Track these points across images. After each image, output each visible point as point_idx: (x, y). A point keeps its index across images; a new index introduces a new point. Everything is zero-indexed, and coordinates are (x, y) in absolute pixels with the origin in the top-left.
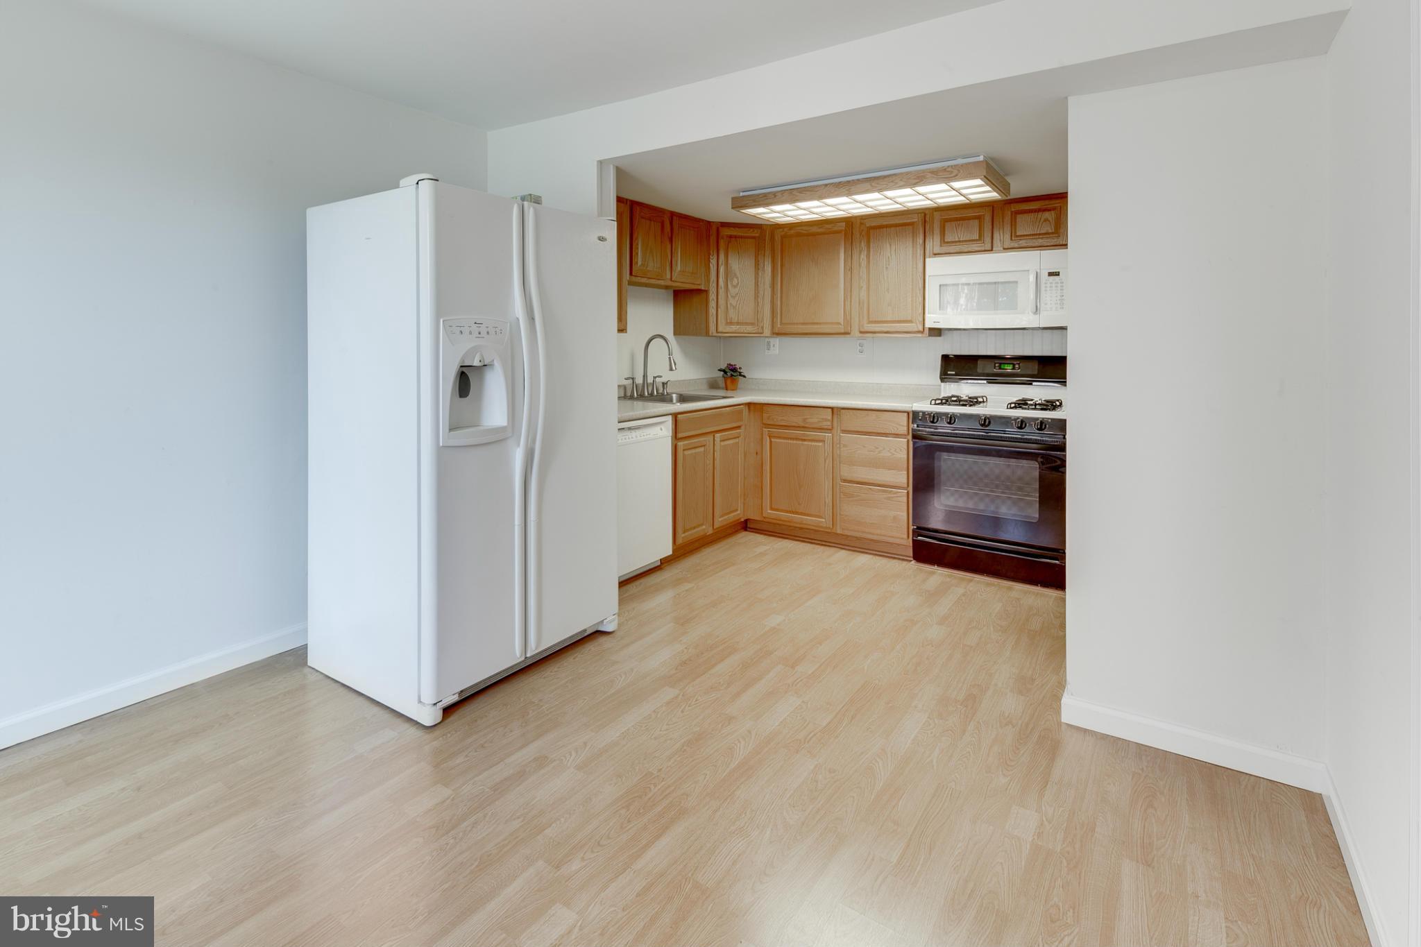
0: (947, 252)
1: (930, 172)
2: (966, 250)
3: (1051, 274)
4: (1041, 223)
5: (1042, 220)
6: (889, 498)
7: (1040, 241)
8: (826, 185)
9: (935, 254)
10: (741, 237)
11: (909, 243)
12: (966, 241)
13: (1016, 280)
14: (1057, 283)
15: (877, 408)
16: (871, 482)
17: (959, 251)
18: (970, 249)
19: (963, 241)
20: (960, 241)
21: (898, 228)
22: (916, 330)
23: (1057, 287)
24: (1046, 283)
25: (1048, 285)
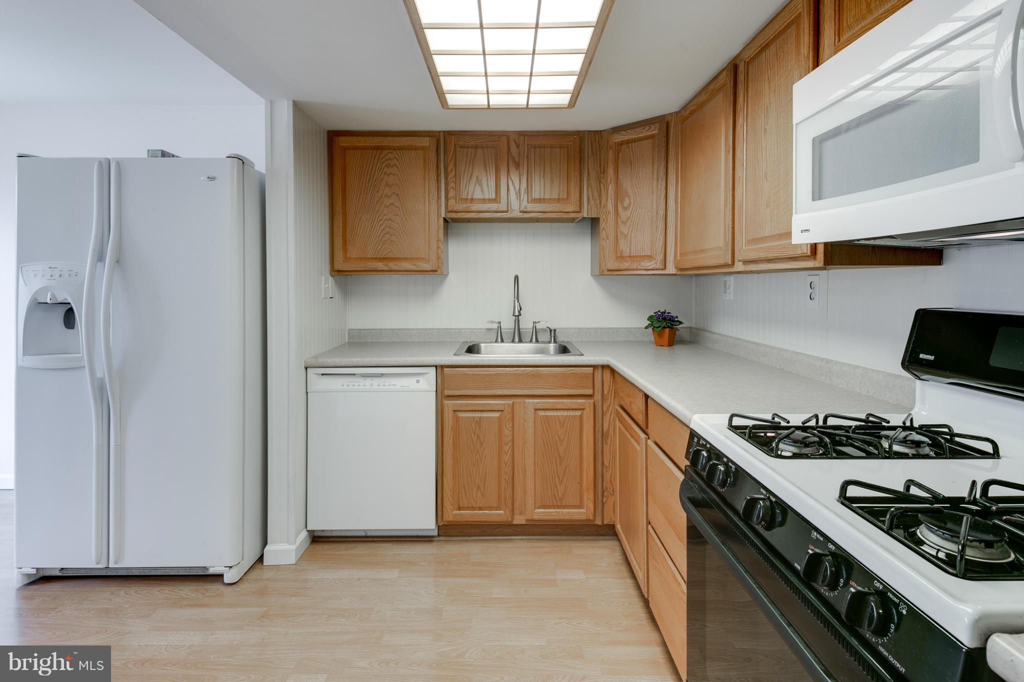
10: (634, 141)
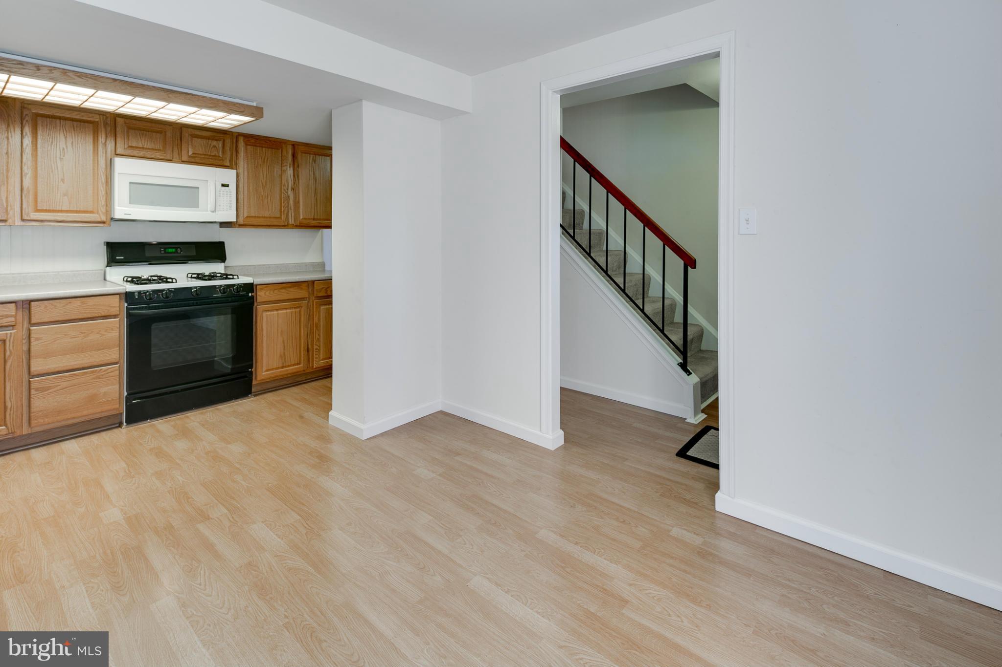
0: (132, 154)
1: (223, 103)
2: (150, 157)
3: (223, 185)
4: (211, 148)
5: (212, 146)
6: (99, 377)
7: (211, 160)
8: (115, 80)
9: (117, 155)
11: (90, 139)
12: (149, 149)
13: (198, 186)
14: (227, 192)
15: (73, 295)
16: (76, 367)
17: (143, 156)
18: (153, 157)
19: (146, 148)
20: (143, 148)
21: (75, 123)
22: (99, 220)
23: (227, 194)
24: (220, 191)
25: (222, 193)
